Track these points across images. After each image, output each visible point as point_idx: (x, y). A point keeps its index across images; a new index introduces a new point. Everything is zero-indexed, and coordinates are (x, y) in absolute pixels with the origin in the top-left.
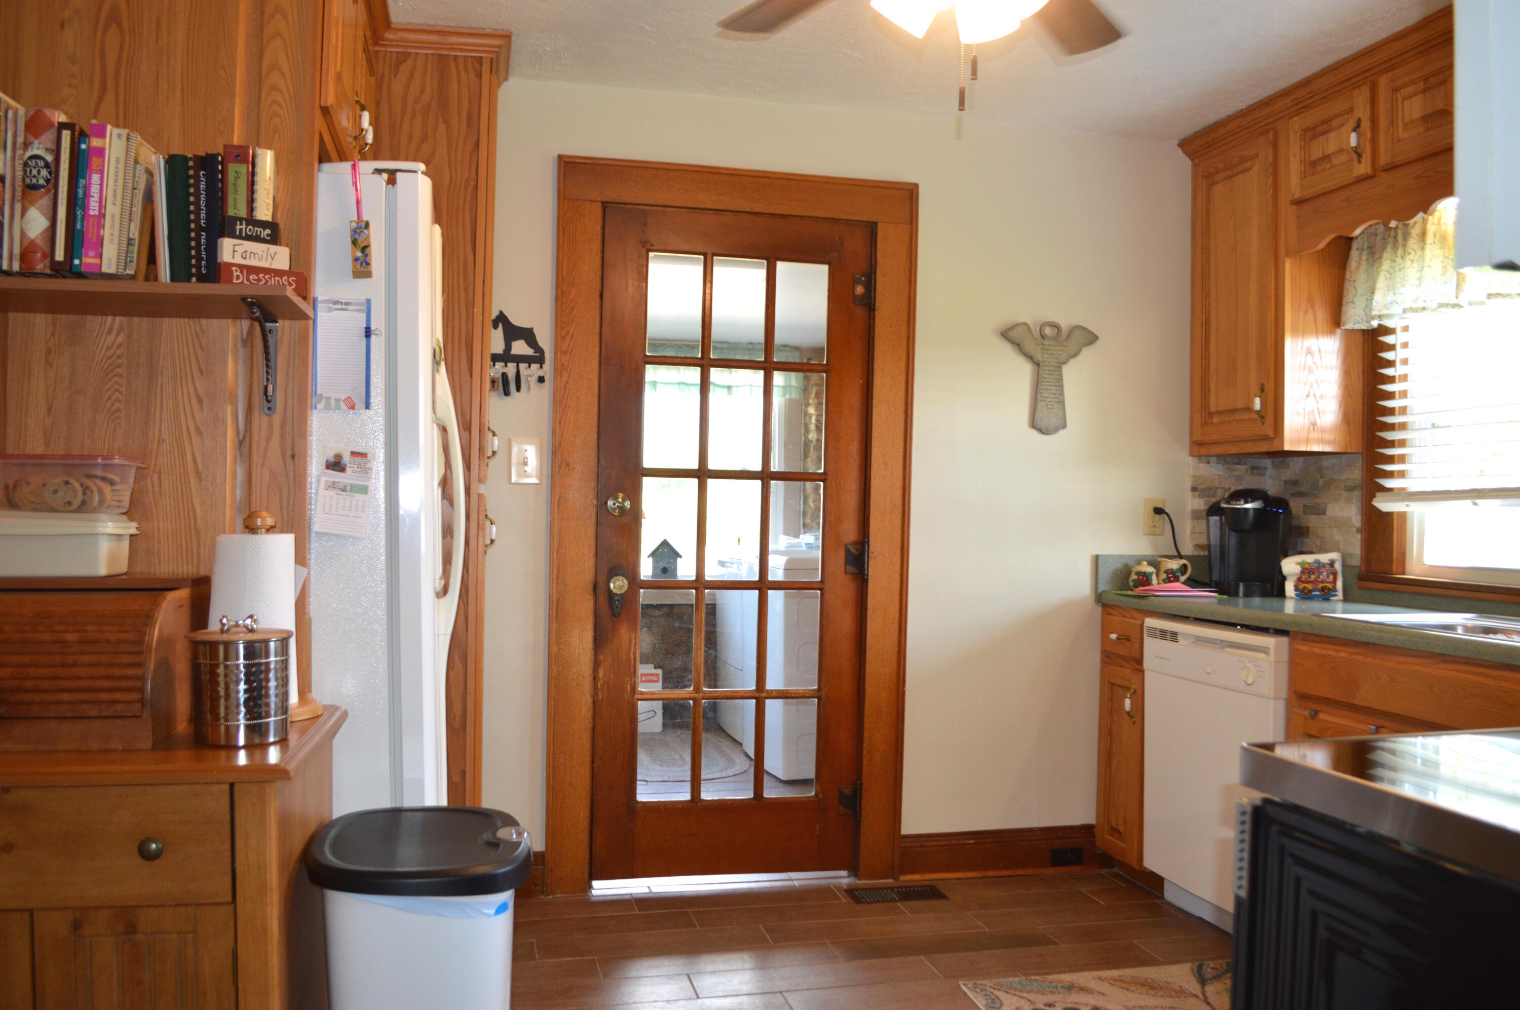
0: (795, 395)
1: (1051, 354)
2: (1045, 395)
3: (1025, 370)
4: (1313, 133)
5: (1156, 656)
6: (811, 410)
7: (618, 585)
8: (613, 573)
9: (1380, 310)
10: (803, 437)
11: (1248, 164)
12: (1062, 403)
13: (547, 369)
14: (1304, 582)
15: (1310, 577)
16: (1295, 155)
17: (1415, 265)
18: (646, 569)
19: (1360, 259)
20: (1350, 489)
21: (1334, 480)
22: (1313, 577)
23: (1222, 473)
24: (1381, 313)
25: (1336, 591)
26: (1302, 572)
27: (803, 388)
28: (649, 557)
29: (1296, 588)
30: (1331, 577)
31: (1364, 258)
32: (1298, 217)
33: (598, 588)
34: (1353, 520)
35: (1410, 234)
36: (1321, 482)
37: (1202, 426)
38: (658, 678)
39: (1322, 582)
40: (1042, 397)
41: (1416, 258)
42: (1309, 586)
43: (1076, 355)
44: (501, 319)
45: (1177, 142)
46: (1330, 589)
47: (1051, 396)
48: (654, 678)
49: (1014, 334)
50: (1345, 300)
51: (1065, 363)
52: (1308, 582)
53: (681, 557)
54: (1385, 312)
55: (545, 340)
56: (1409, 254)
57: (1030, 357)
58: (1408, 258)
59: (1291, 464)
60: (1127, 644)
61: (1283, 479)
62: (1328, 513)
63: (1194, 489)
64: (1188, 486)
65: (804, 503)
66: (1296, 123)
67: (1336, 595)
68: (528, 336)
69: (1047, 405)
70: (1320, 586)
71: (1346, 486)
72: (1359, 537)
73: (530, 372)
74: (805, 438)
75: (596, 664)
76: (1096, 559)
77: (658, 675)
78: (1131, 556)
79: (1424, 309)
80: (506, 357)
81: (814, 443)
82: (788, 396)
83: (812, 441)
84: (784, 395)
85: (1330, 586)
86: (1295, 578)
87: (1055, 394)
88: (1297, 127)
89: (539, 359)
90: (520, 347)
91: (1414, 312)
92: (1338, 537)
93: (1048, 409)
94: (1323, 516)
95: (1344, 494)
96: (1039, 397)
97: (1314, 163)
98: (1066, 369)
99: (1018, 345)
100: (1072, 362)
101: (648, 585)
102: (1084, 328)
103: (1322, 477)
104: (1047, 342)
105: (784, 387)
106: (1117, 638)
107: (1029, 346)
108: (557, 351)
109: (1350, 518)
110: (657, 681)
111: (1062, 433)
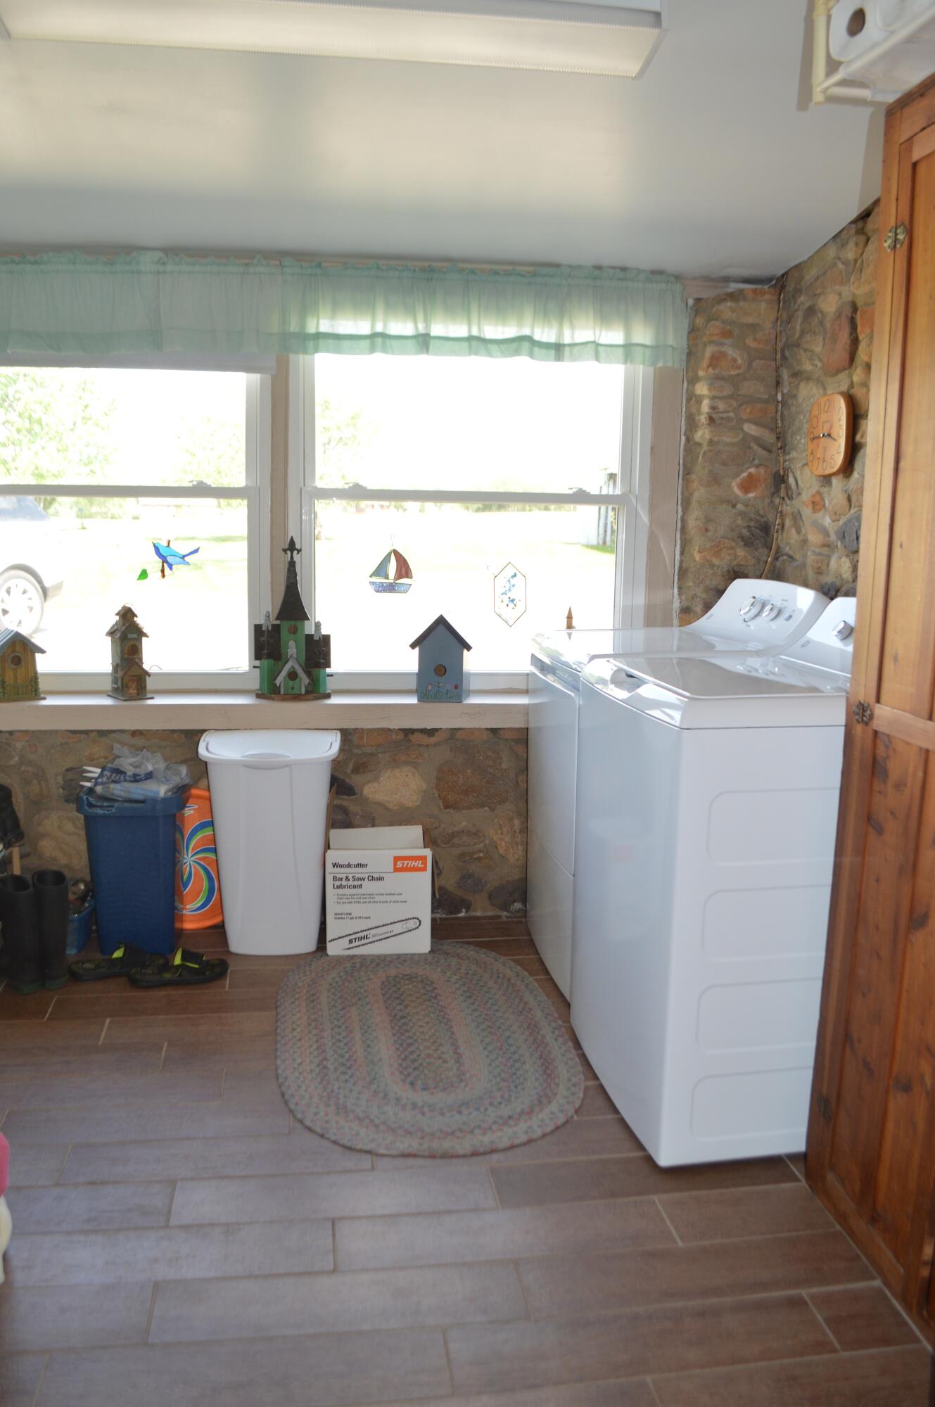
0: (674, 361)
6: (702, 389)
10: (683, 438)
27: (687, 351)
28: (413, 646)
38: (425, 864)
48: (419, 864)
53: (469, 648)
65: (682, 553)
74: (688, 440)
77: (424, 858)
81: (705, 448)
82: (660, 364)
83: (699, 444)
84: (654, 363)
105: (655, 348)
110: (424, 869)
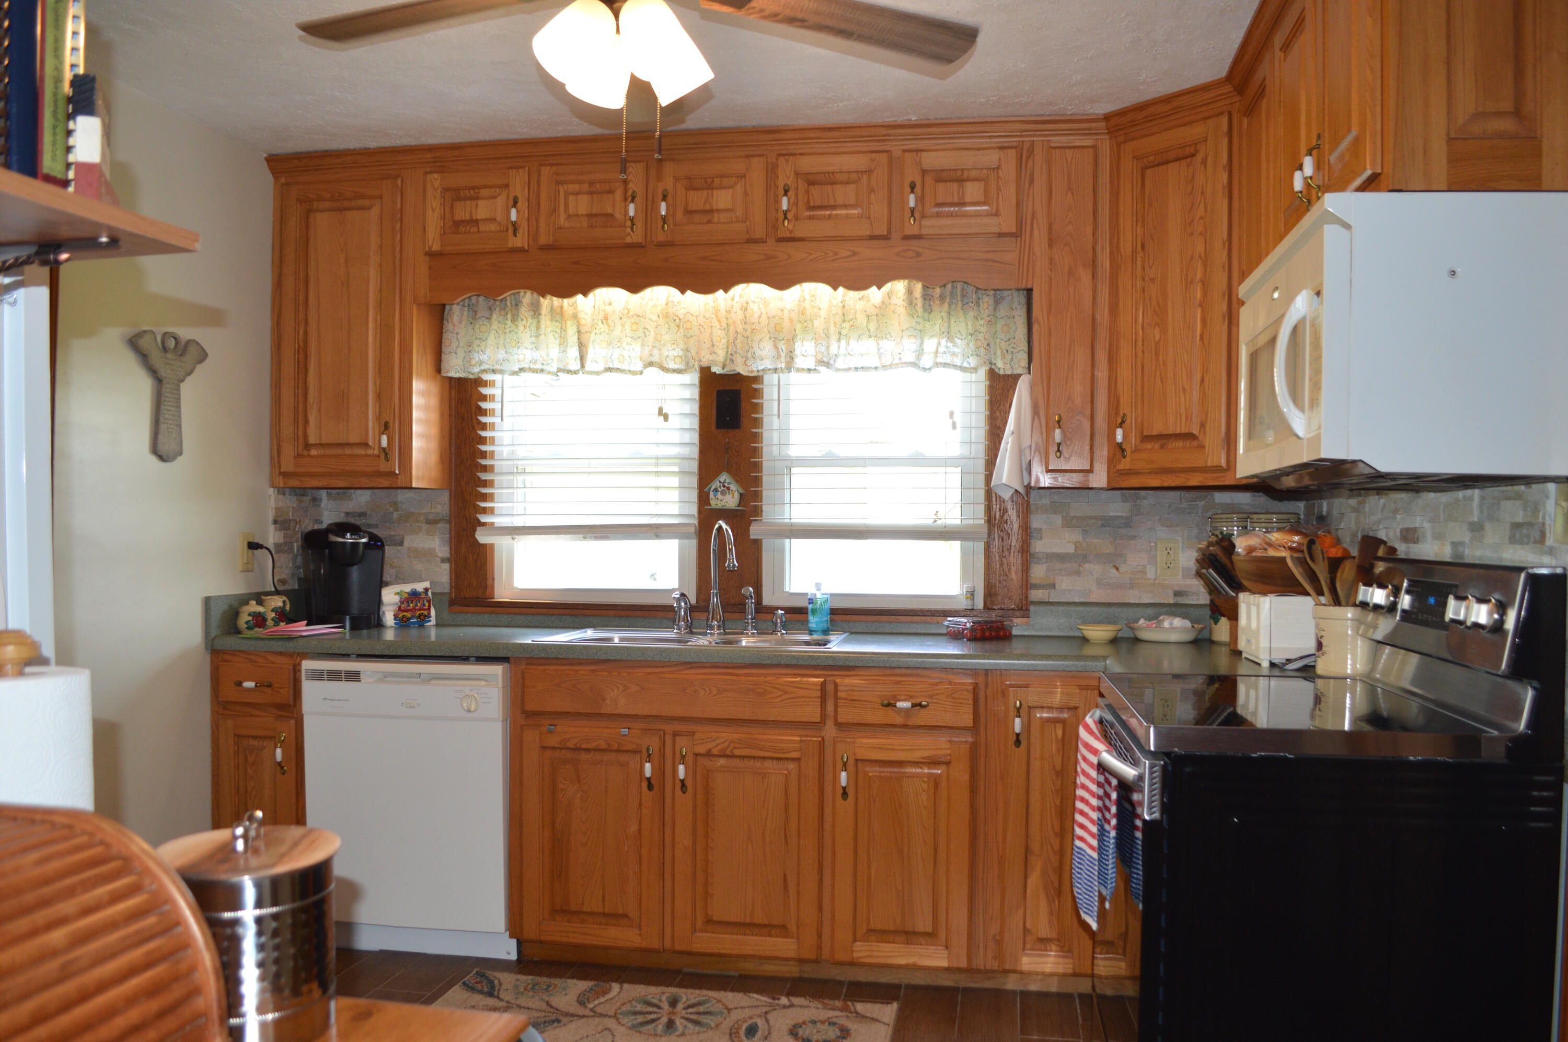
1: (172, 370)
2: (167, 416)
3: (144, 385)
4: (455, 195)
5: (325, 699)
9: (493, 365)
11: (367, 202)
12: (179, 426)
14: (403, 611)
15: (409, 606)
16: (433, 210)
17: (527, 330)
19: (462, 315)
20: (432, 522)
21: (413, 514)
22: (411, 605)
23: (294, 505)
24: (494, 368)
25: (430, 617)
26: (402, 602)
29: (396, 617)
30: (427, 604)
31: (466, 313)
32: (430, 268)
34: (437, 550)
35: (521, 302)
36: (396, 515)
37: (295, 457)
39: (419, 610)
40: (164, 418)
41: (528, 325)
42: (408, 615)
43: (190, 373)
45: (265, 155)
46: (425, 616)
47: (171, 417)
49: (144, 342)
50: (444, 349)
51: (183, 381)
52: (407, 611)
54: (498, 367)
56: (522, 320)
57: (153, 371)
58: (521, 325)
59: (354, 496)
60: (268, 690)
61: (344, 510)
62: (406, 544)
63: (275, 522)
64: (270, 517)
66: (436, 180)
67: (430, 621)
69: (168, 428)
70: (418, 613)
71: (426, 520)
72: (446, 566)
76: (207, 601)
78: (235, 595)
79: (542, 371)
85: (426, 613)
86: (395, 608)
87: (174, 416)
88: (437, 184)
91: (534, 372)
92: (419, 567)
93: (169, 432)
94: (399, 548)
95: (425, 527)
96: (162, 420)
97: (457, 224)
98: (183, 386)
99: (144, 357)
100: (188, 379)
102: (198, 344)
103: (397, 510)
104: (170, 356)
106: (256, 686)
107: (156, 358)
109: (434, 549)
111: (179, 459)
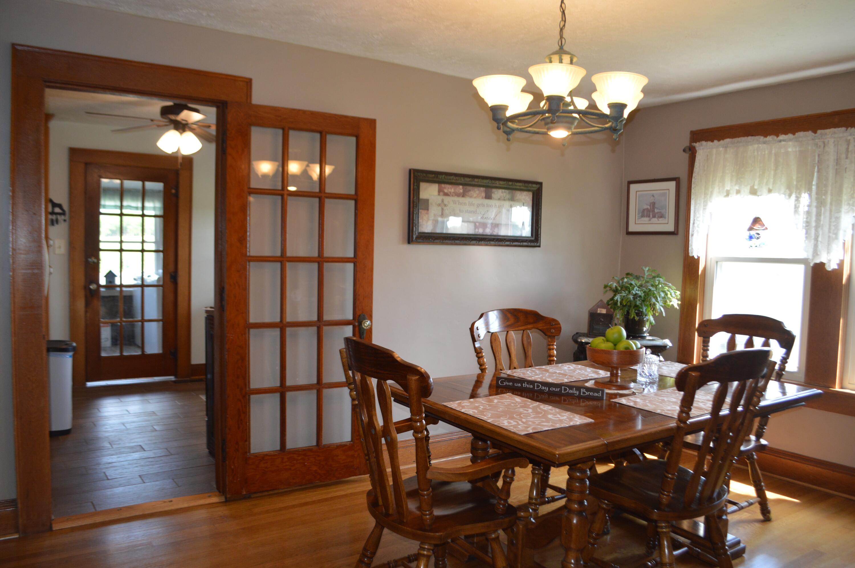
0: (152, 225)
7: (93, 287)
8: (91, 282)
13: (67, 217)
18: (103, 281)
28: (103, 277)
33: (86, 288)
44: (51, 201)
53: (115, 276)
55: (66, 207)
68: (60, 206)
73: (61, 218)
75: (86, 312)
80: (53, 213)
89: (63, 213)
90: (57, 210)
101: (103, 286)
108: (70, 211)
